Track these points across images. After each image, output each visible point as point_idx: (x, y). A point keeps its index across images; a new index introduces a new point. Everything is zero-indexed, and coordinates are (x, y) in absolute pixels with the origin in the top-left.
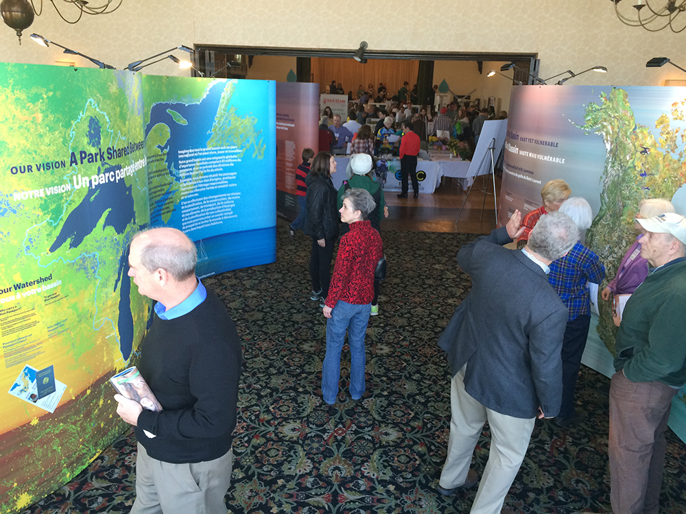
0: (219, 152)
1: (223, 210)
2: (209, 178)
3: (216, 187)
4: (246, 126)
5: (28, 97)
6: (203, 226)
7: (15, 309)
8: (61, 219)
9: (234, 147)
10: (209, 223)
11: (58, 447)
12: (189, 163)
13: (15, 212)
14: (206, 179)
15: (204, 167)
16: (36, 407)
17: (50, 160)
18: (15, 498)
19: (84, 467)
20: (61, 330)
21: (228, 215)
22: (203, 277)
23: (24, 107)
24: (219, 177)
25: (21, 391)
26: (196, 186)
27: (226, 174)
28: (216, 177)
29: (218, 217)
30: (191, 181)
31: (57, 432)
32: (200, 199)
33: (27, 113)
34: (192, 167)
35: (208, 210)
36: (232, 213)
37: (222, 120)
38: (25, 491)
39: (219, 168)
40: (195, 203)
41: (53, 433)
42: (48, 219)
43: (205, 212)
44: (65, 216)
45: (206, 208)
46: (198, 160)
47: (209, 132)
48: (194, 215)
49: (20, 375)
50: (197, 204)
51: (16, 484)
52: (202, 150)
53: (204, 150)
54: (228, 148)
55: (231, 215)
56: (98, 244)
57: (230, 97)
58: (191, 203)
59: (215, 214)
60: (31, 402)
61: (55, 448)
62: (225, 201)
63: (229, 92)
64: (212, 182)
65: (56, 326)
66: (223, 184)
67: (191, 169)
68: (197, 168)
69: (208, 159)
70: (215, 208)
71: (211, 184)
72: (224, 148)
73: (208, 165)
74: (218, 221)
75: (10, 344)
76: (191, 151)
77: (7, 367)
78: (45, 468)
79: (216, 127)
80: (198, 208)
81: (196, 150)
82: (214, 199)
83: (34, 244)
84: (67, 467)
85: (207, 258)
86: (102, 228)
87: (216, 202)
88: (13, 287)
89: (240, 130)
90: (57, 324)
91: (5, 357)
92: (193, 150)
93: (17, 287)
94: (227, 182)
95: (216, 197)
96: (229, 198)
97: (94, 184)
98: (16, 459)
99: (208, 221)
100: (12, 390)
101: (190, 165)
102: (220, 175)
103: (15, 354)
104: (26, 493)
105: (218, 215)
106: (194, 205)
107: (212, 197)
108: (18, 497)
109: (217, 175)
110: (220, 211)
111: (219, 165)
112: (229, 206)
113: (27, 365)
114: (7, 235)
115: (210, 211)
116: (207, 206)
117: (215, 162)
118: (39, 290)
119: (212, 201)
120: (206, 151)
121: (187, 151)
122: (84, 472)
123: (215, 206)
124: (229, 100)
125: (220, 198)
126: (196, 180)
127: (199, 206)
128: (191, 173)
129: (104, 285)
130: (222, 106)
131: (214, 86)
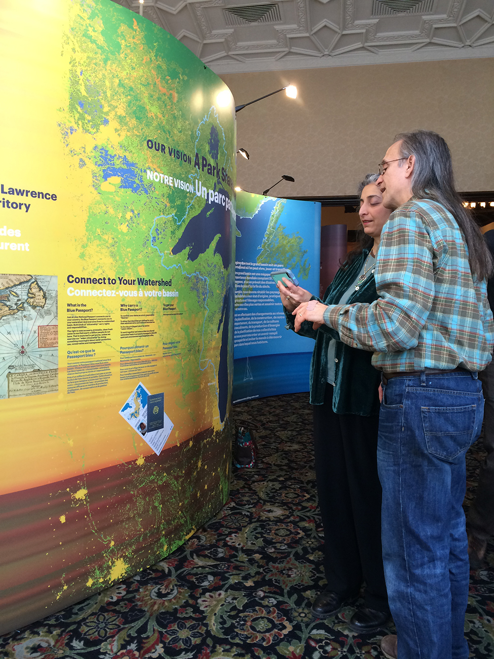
0: (267, 269)
1: (269, 330)
2: (257, 294)
3: (263, 304)
4: (293, 245)
5: (168, 69)
6: (250, 344)
7: (136, 308)
8: (184, 221)
9: (280, 266)
10: (256, 341)
11: (160, 504)
12: (240, 275)
13: (146, 192)
14: (255, 294)
15: (253, 282)
16: (144, 442)
17: (180, 149)
18: (110, 563)
19: (181, 543)
20: (174, 352)
21: (273, 335)
22: (248, 398)
23: (164, 79)
24: (266, 294)
25: (132, 415)
26: (246, 300)
27: (272, 292)
28: (264, 294)
29: (263, 336)
30: (241, 294)
31: (160, 483)
32: (248, 315)
33: (166, 86)
34: (243, 280)
35: (255, 327)
36: (276, 333)
37: (271, 237)
38: (121, 557)
39: (266, 285)
40: (245, 317)
41: (157, 483)
42: (174, 214)
43: (252, 329)
44: (187, 218)
45: (254, 325)
46: (248, 274)
47: (259, 248)
48: (243, 330)
49: (133, 394)
50: (246, 319)
51: (113, 543)
52: (252, 264)
53: (254, 264)
54: (275, 265)
55: (276, 335)
56: (209, 269)
57: (279, 216)
58: (241, 317)
59: (261, 332)
60: (139, 432)
61: (156, 504)
62: (271, 320)
63: (278, 211)
64: (260, 298)
65: (170, 345)
66: (269, 302)
67: (242, 282)
68: (247, 282)
69: (257, 274)
70: (261, 326)
71: (259, 300)
72: (272, 265)
73: (257, 280)
74: (264, 340)
75: (127, 350)
76: (243, 263)
77: (122, 379)
78: (145, 530)
79: (265, 244)
80: (246, 323)
81: (248, 264)
82: (260, 316)
83: (160, 236)
84: (166, 536)
85: (252, 378)
86: (213, 252)
87: (263, 320)
88: (137, 280)
89: (287, 249)
90: (172, 343)
91: (122, 365)
92: (245, 264)
93: (141, 282)
94: (273, 300)
95: (263, 314)
96: (275, 317)
97: (211, 199)
98: (117, 507)
99: (254, 339)
100: (123, 411)
101: (242, 278)
102: (267, 292)
103: (131, 364)
104: (122, 559)
105: (264, 334)
106: (243, 319)
107: (259, 314)
108: (113, 563)
109: (264, 292)
110: (266, 330)
111: (267, 282)
112: (274, 326)
113: (140, 383)
114: (137, 216)
115: (256, 329)
116: (254, 323)
117: (263, 279)
118: (160, 294)
119: (259, 318)
120: (256, 266)
121: (240, 263)
122: (181, 549)
123: (261, 324)
124: (277, 218)
125: (267, 316)
126: (246, 294)
127: (248, 321)
128: (242, 286)
129: (210, 319)
130: (271, 224)
131: (265, 203)
